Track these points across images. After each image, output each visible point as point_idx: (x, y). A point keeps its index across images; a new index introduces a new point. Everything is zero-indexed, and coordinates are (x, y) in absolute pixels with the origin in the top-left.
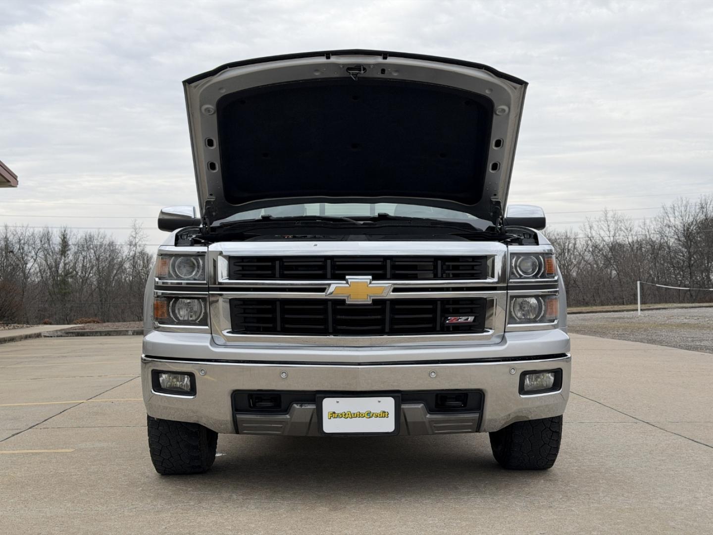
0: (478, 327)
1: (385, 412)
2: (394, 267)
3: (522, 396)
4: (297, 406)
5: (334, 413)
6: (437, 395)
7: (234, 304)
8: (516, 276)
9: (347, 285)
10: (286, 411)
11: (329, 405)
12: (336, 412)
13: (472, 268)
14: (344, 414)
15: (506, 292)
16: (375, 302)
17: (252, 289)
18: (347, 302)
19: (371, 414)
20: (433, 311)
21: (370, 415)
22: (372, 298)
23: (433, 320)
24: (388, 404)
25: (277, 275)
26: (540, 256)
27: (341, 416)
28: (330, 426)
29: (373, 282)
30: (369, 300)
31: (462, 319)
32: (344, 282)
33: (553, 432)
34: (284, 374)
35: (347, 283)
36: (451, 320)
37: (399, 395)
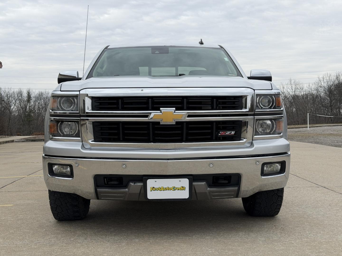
0: (237, 137)
1: (183, 187)
2: (188, 103)
3: (263, 177)
4: (132, 184)
5: (154, 188)
6: (213, 177)
7: (95, 125)
8: (259, 108)
9: (161, 114)
10: (126, 186)
11: (151, 183)
12: (155, 187)
13: (234, 103)
14: (159, 188)
15: (253, 117)
16: (178, 123)
17: (105, 116)
18: (161, 124)
19: (175, 188)
20: (211, 128)
21: (174, 189)
22: (175, 121)
23: (211, 134)
24: (185, 182)
25: (120, 108)
26: (273, 96)
27: (158, 189)
28: (151, 195)
29: (176, 111)
30: (174, 122)
31: (228, 133)
32: (159, 112)
33: (279, 196)
34: (124, 166)
35: (161, 112)
36: (221, 133)
37: (192, 177)
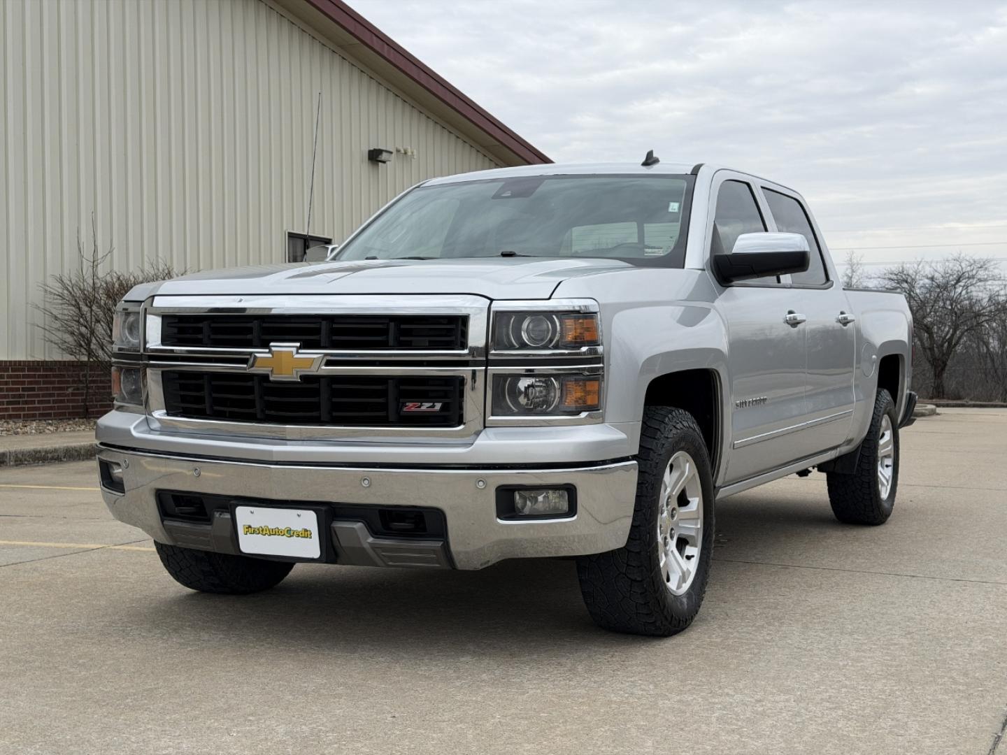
0: (451, 416)
1: (307, 531)
2: (334, 332)
3: (499, 521)
4: (217, 515)
5: (250, 527)
6: (380, 511)
8: (515, 346)
9: (270, 355)
10: (209, 520)
11: (244, 515)
12: (252, 526)
13: (449, 332)
14: (261, 529)
15: (484, 368)
16: (305, 378)
18: (271, 379)
19: (292, 532)
20: (384, 394)
21: (290, 533)
22: (299, 374)
23: (384, 407)
24: (308, 519)
26: (554, 317)
27: (258, 532)
29: (300, 351)
30: (295, 376)
31: (425, 406)
32: (267, 350)
35: (270, 352)
36: (411, 407)
37: (323, 508)
